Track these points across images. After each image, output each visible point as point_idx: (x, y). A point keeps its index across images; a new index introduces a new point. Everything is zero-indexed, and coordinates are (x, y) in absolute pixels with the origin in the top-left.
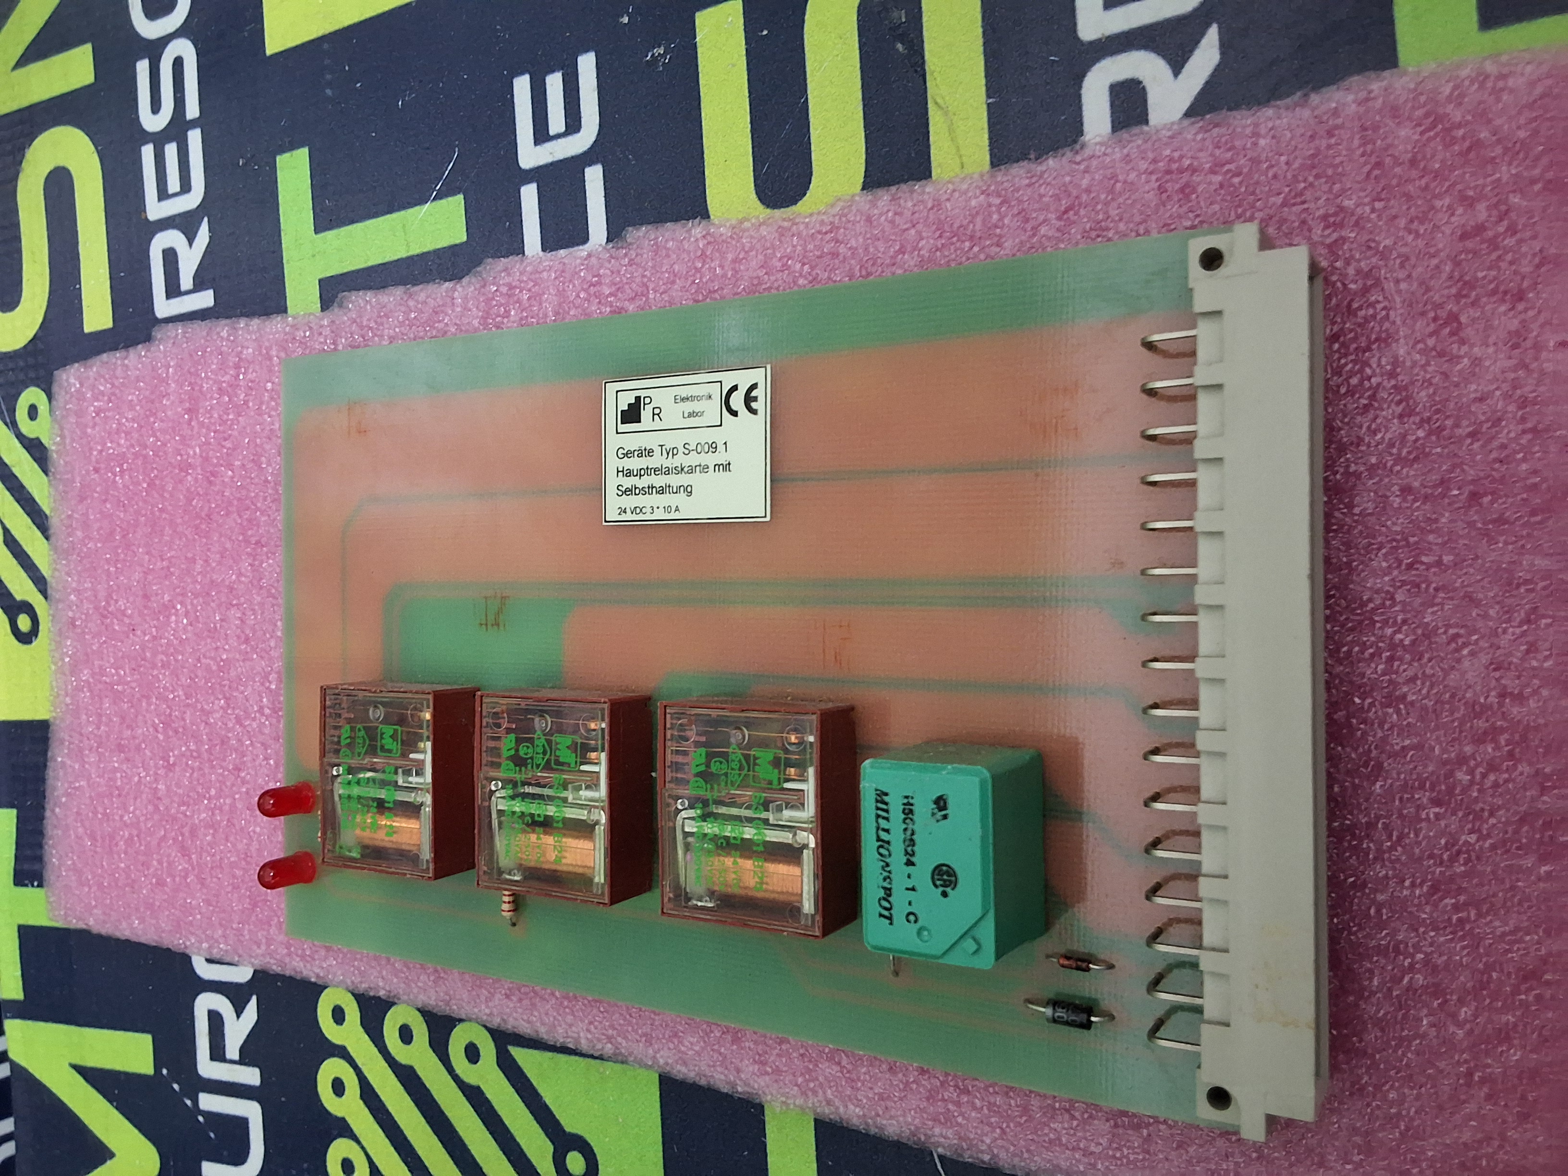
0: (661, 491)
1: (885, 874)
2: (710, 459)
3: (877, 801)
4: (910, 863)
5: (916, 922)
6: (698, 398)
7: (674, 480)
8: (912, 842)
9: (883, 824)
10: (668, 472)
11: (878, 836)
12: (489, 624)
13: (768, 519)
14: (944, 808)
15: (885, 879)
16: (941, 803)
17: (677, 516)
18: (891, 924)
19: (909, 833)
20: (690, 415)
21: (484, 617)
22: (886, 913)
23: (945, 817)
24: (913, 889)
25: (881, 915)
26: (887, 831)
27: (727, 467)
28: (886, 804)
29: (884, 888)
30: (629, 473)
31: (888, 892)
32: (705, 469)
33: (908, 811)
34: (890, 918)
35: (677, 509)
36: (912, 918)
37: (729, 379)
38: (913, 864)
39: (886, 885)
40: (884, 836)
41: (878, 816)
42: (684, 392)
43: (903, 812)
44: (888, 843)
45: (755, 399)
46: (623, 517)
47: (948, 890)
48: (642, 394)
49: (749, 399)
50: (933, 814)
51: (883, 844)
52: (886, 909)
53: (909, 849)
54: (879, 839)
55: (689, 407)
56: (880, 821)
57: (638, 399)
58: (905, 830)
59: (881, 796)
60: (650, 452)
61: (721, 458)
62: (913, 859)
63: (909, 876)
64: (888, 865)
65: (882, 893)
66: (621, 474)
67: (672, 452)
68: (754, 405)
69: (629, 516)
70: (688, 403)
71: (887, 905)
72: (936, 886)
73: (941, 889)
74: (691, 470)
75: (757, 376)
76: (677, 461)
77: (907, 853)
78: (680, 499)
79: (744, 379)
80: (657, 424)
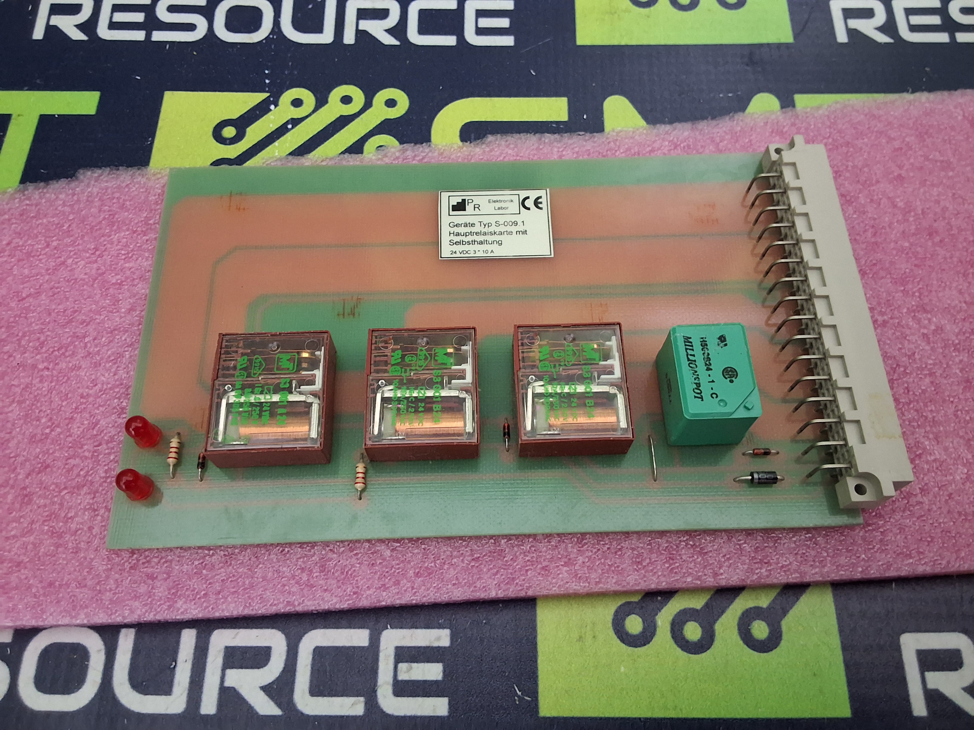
0: (481, 243)
1: (695, 376)
2: (514, 229)
3: (685, 342)
4: (709, 369)
5: (717, 397)
6: (505, 201)
7: (490, 238)
8: (709, 359)
9: (690, 352)
10: (485, 234)
11: (688, 358)
12: (346, 314)
13: (552, 256)
14: (725, 340)
15: (695, 379)
16: (722, 339)
17: (492, 255)
18: (702, 400)
19: (706, 355)
20: (499, 209)
21: (342, 310)
22: (699, 396)
23: (726, 345)
24: (713, 381)
25: (695, 397)
26: (694, 355)
27: (525, 232)
28: (691, 343)
29: (696, 384)
30: (458, 234)
31: (698, 385)
32: (511, 233)
33: (704, 344)
34: (702, 398)
35: (492, 251)
36: (714, 396)
37: (523, 194)
38: (711, 369)
39: (696, 381)
40: (691, 358)
41: (686, 349)
42: (495, 198)
43: (701, 345)
44: (695, 361)
45: (541, 203)
46: (454, 255)
47: (733, 379)
48: (467, 198)
49: (537, 203)
50: (718, 345)
51: (691, 362)
52: (698, 393)
53: (707, 363)
54: (689, 360)
55: (498, 205)
56: (688, 351)
57: (464, 200)
58: (704, 354)
59: (687, 340)
60: (473, 225)
61: (520, 228)
62: (710, 367)
63: (709, 376)
64: (696, 372)
65: (695, 386)
66: (452, 235)
67: (489, 225)
68: (540, 205)
69: (458, 255)
70: (497, 203)
71: (699, 391)
72: (726, 378)
73: (729, 379)
74: (501, 233)
75: (542, 193)
76: (491, 229)
77: (706, 364)
78: (495, 247)
79: (533, 194)
80: (477, 212)
